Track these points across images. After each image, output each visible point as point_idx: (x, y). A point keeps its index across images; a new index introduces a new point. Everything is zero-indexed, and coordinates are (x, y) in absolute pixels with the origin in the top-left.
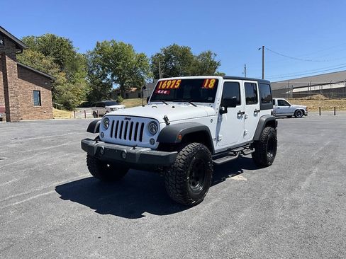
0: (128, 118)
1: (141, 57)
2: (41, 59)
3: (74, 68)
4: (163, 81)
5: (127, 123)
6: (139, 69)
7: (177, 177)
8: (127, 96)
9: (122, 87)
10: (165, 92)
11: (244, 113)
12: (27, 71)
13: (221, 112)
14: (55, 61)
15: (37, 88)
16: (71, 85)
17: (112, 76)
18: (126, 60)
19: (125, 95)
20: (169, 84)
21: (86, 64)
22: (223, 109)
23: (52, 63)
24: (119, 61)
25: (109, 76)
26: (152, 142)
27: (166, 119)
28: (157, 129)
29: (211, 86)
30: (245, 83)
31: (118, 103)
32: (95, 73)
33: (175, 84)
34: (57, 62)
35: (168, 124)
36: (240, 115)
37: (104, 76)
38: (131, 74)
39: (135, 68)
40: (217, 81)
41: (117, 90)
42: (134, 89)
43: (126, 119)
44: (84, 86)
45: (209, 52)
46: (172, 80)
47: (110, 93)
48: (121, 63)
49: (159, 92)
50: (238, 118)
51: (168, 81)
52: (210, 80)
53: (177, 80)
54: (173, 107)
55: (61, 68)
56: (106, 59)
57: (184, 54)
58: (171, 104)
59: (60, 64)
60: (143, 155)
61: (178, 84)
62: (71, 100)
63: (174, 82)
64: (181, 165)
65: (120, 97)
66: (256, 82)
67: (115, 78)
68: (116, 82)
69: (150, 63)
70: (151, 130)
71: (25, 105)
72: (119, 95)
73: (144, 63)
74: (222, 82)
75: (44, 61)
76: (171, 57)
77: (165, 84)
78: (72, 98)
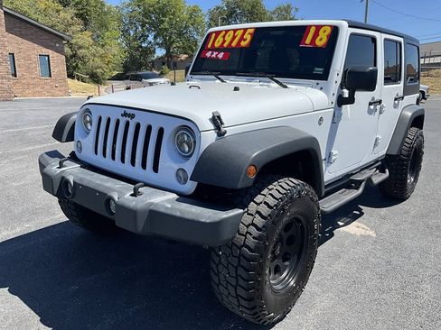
0: (129, 112)
1: (194, 11)
2: (58, 11)
3: (104, 26)
4: (218, 33)
5: (127, 124)
6: (191, 28)
7: (241, 271)
8: (175, 66)
9: (169, 54)
10: (221, 55)
11: (380, 102)
12: (29, 26)
13: (341, 101)
14: (76, 15)
15: (45, 51)
16: (99, 49)
17: (155, 37)
18: (173, 14)
19: (172, 64)
20: (228, 39)
21: (120, 20)
22: (346, 93)
23: (72, 18)
24: (164, 16)
25: (151, 38)
26: (181, 175)
27: (216, 121)
28: (193, 145)
29: (321, 41)
30: (385, 39)
31: (162, 75)
32: (132, 33)
33: (242, 39)
34: (79, 16)
35: (221, 134)
36: (372, 107)
37: (145, 37)
38: (180, 35)
39: (186, 27)
40: (335, 31)
41: (162, 58)
42: (184, 57)
43: (125, 115)
44: (115, 50)
45: (289, 6)
46: (235, 31)
47: (153, 62)
48: (167, 19)
49: (208, 54)
50: (370, 112)
51: (227, 31)
52: (318, 27)
53: (245, 30)
54: (236, 89)
55: (86, 25)
56: (146, 14)
57: (253, 7)
58: (232, 81)
59: (84, 19)
60: (154, 215)
61: (248, 37)
62: (99, 70)
63: (239, 33)
64: (251, 241)
65: (165, 67)
66: (401, 40)
67: (159, 40)
68: (160, 45)
69: (207, 20)
70: (180, 145)
71: (27, 75)
72: (164, 64)
73: (198, 20)
74: (345, 33)
75: (62, 14)
76: (235, 12)
77: (220, 39)
78: (101, 67)
